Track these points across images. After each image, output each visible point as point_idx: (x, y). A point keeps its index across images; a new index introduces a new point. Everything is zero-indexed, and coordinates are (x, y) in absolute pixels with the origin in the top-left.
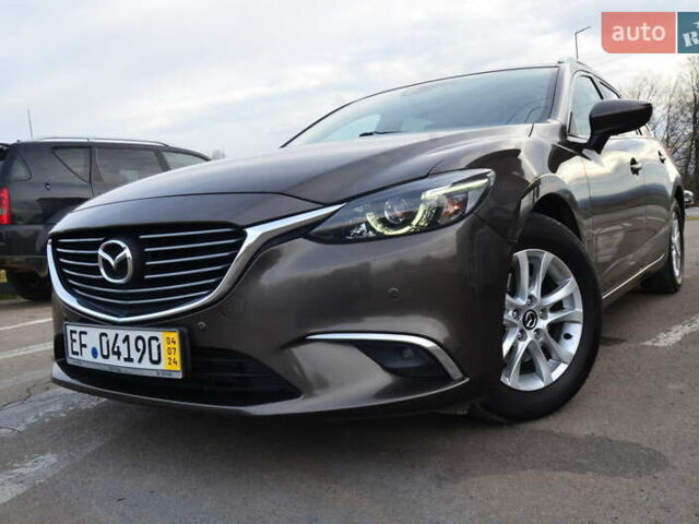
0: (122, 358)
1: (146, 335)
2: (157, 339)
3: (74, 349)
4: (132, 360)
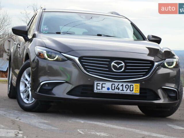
0: (120, 90)
1: (129, 84)
2: (133, 85)
3: (98, 88)
4: (124, 90)
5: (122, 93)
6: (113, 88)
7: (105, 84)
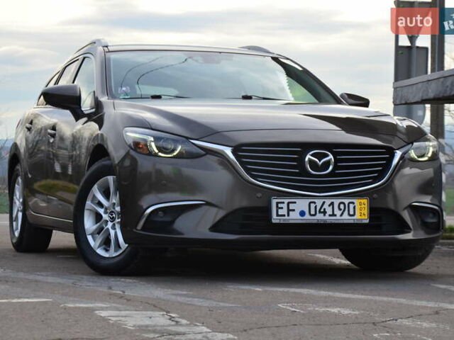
0: (327, 215)
1: (346, 201)
2: (353, 203)
3: (279, 213)
4: (335, 215)
5: (333, 222)
6: (313, 212)
7: (295, 203)
